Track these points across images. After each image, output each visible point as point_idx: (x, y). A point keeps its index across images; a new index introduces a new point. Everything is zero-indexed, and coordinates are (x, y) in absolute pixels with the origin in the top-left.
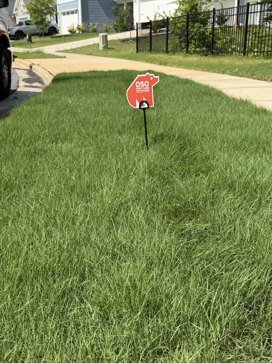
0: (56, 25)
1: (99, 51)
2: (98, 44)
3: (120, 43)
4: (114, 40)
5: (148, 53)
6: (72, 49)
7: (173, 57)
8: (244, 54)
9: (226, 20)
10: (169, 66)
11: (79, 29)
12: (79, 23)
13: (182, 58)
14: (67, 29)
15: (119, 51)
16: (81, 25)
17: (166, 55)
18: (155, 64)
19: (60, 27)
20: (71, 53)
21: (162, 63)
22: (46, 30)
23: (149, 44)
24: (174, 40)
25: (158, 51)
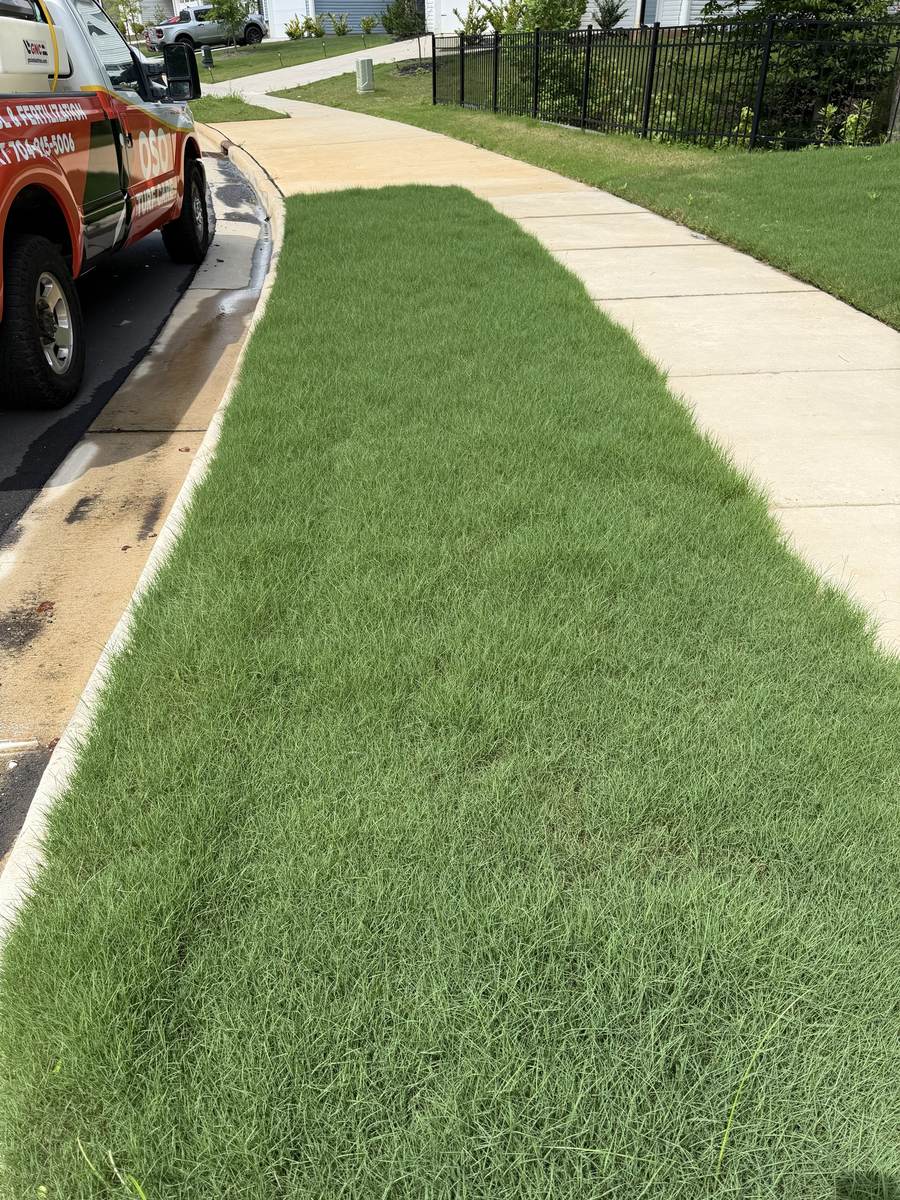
0: (261, 20)
1: (356, 96)
2: (353, 75)
3: (398, 75)
4: (384, 64)
5: (456, 110)
6: (299, 88)
7: (507, 125)
8: (645, 135)
9: (618, 19)
10: (497, 153)
11: (309, 27)
12: (308, 12)
13: (525, 130)
14: (285, 29)
15: (397, 96)
16: (314, 18)
17: (493, 116)
18: (472, 143)
19: (267, 22)
20: (299, 100)
21: (485, 142)
22: (240, 32)
23: (458, 78)
24: (510, 77)
25: (477, 105)
